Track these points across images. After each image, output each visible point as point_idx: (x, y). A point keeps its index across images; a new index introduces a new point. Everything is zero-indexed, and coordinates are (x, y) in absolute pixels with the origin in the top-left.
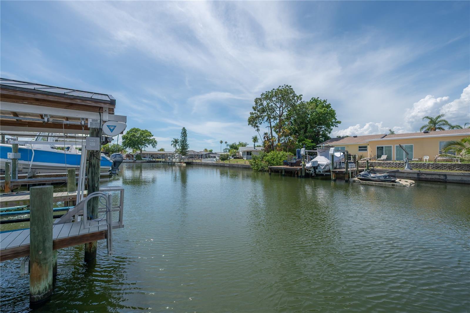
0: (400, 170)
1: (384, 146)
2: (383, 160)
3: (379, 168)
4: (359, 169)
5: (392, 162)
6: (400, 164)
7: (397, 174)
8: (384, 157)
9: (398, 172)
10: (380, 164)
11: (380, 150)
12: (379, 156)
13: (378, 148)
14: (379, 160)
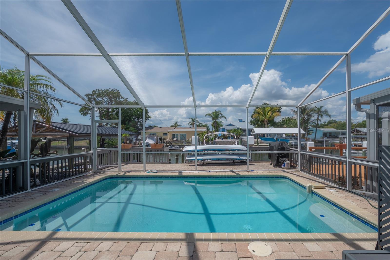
0: (182, 144)
1: (175, 134)
2: (175, 140)
3: (174, 144)
4: (167, 145)
5: (179, 141)
6: (182, 142)
7: (181, 146)
8: (175, 139)
9: (181, 145)
10: (174, 142)
11: (174, 136)
12: (173, 139)
13: (173, 134)
14: (173, 140)
